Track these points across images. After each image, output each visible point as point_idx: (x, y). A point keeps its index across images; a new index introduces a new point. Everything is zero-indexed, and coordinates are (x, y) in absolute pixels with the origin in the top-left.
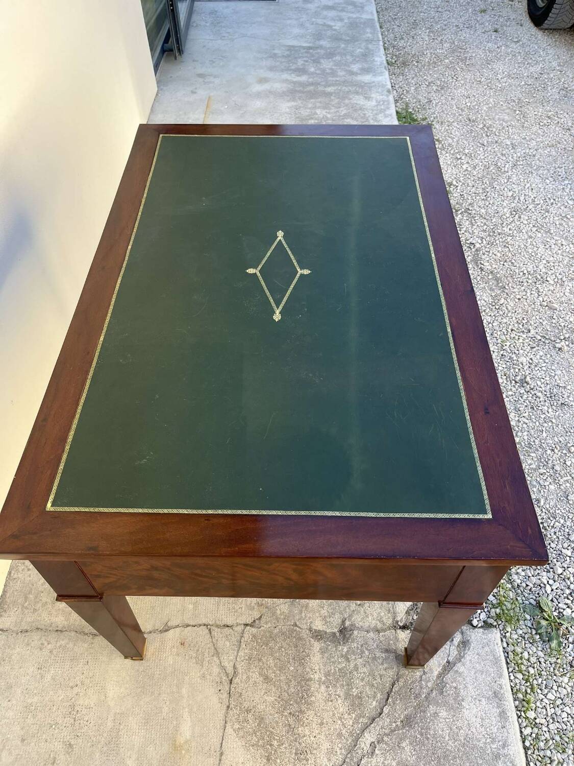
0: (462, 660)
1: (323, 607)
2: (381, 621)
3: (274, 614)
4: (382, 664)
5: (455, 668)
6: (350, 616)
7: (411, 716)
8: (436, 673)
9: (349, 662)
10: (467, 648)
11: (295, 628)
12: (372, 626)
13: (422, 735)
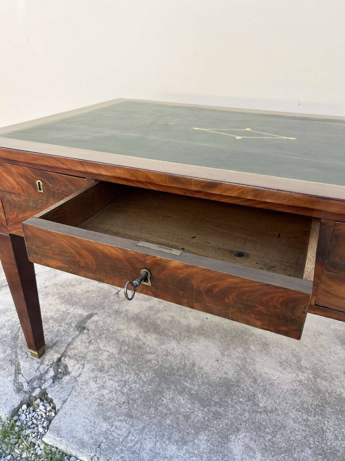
0: (13, 382)
1: (103, 323)
2: (74, 349)
3: (116, 302)
4: (52, 338)
5: (13, 375)
6: (88, 334)
7: (17, 341)
8: (22, 363)
9: (66, 324)
10: (16, 389)
11: (102, 308)
12: (74, 343)
13: (4, 341)
